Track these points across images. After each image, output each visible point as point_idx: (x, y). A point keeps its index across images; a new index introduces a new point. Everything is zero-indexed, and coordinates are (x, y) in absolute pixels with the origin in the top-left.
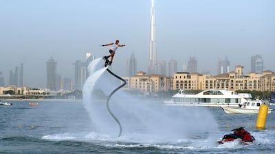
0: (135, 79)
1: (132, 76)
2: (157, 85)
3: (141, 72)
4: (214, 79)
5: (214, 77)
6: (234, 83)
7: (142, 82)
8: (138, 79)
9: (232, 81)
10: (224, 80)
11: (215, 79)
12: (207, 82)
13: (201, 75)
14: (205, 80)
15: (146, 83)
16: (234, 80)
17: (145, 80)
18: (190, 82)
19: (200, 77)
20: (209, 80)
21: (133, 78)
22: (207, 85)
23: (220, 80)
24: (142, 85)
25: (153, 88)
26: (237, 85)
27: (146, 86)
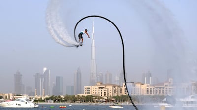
0: (94, 87)
1: (92, 85)
2: (112, 92)
3: (99, 82)
4: (152, 87)
5: (153, 85)
6: (168, 90)
7: (100, 90)
8: (97, 87)
9: (167, 88)
10: (160, 88)
11: (154, 87)
12: (148, 89)
13: (143, 84)
14: (147, 87)
15: (103, 90)
16: (168, 87)
17: (102, 88)
18: (135, 89)
19: (142, 86)
20: (149, 88)
21: (93, 87)
22: (148, 91)
23: (157, 88)
24: (100, 92)
25: (108, 94)
26: (170, 91)
27: (103, 92)
